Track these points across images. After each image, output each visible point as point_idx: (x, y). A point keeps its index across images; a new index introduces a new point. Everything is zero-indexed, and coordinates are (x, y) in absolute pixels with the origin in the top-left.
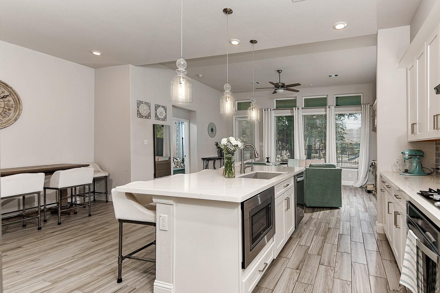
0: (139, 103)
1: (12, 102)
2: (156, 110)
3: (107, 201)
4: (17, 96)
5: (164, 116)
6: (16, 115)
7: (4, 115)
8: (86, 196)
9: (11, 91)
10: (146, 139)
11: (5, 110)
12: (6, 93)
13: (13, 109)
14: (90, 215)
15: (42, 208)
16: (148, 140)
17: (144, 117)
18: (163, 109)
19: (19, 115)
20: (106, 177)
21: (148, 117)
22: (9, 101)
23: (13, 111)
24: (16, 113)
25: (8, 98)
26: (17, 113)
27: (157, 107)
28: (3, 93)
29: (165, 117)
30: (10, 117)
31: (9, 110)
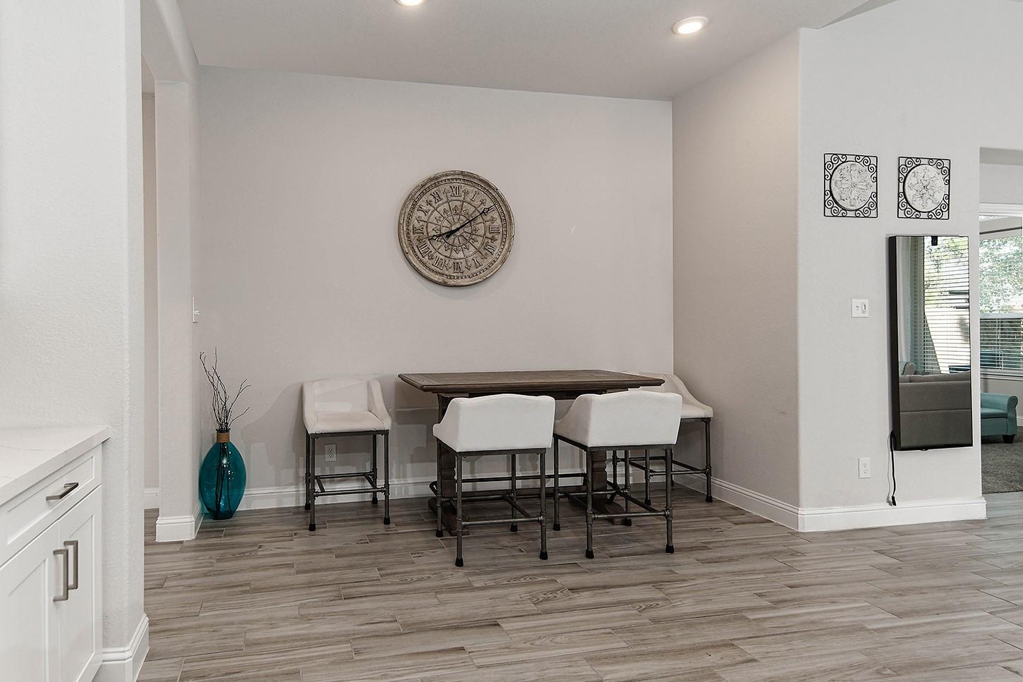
0: (834, 163)
1: (498, 223)
2: (902, 181)
3: (709, 499)
4: (505, 205)
5: (939, 197)
6: (504, 250)
7: (484, 252)
8: (651, 471)
9: (497, 196)
10: (858, 297)
11: (486, 240)
12: (489, 203)
13: (499, 237)
14: (670, 549)
15: (550, 483)
16: (866, 301)
17: (852, 214)
18: (933, 171)
19: (509, 250)
20: (706, 421)
21: (869, 209)
22: (493, 220)
23: (499, 241)
24: (504, 245)
25: (491, 214)
26: (506, 246)
27: (907, 166)
28: (482, 203)
29: (946, 205)
30: (494, 256)
31: (493, 239)
